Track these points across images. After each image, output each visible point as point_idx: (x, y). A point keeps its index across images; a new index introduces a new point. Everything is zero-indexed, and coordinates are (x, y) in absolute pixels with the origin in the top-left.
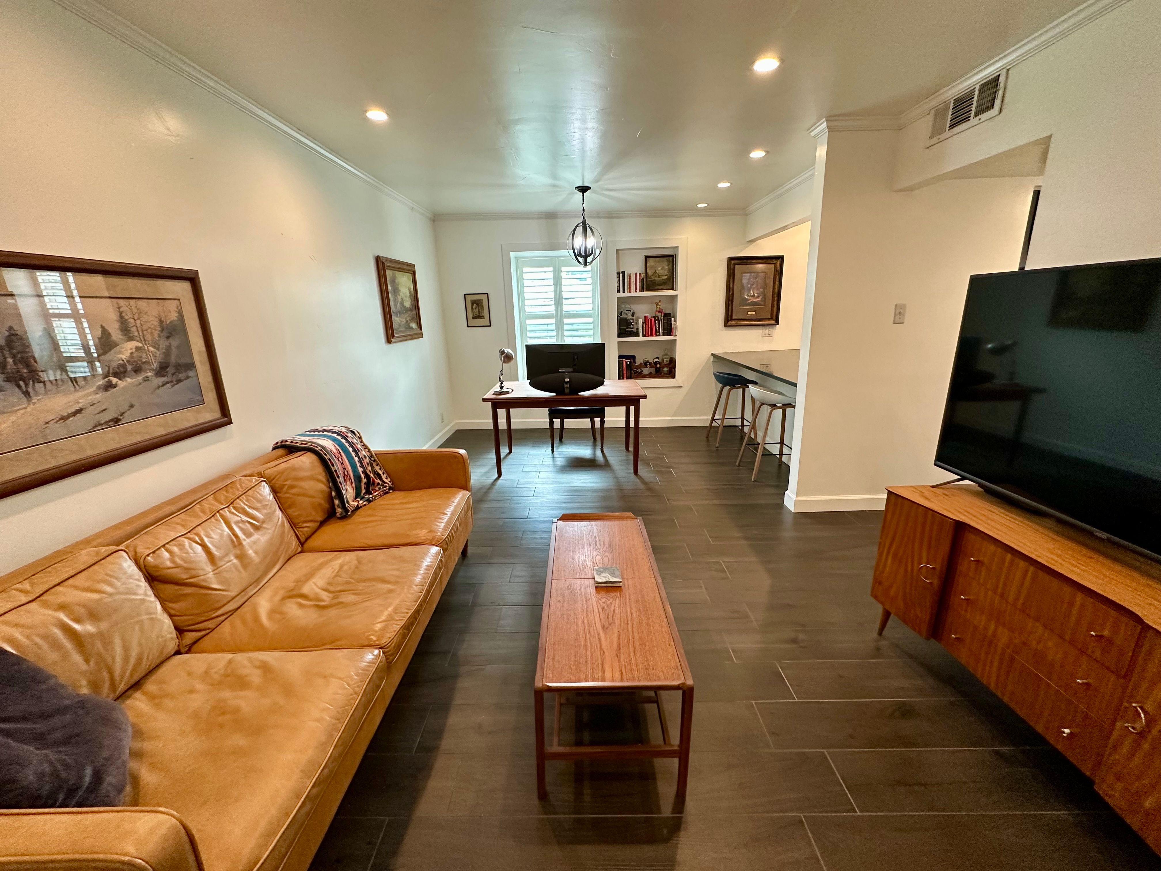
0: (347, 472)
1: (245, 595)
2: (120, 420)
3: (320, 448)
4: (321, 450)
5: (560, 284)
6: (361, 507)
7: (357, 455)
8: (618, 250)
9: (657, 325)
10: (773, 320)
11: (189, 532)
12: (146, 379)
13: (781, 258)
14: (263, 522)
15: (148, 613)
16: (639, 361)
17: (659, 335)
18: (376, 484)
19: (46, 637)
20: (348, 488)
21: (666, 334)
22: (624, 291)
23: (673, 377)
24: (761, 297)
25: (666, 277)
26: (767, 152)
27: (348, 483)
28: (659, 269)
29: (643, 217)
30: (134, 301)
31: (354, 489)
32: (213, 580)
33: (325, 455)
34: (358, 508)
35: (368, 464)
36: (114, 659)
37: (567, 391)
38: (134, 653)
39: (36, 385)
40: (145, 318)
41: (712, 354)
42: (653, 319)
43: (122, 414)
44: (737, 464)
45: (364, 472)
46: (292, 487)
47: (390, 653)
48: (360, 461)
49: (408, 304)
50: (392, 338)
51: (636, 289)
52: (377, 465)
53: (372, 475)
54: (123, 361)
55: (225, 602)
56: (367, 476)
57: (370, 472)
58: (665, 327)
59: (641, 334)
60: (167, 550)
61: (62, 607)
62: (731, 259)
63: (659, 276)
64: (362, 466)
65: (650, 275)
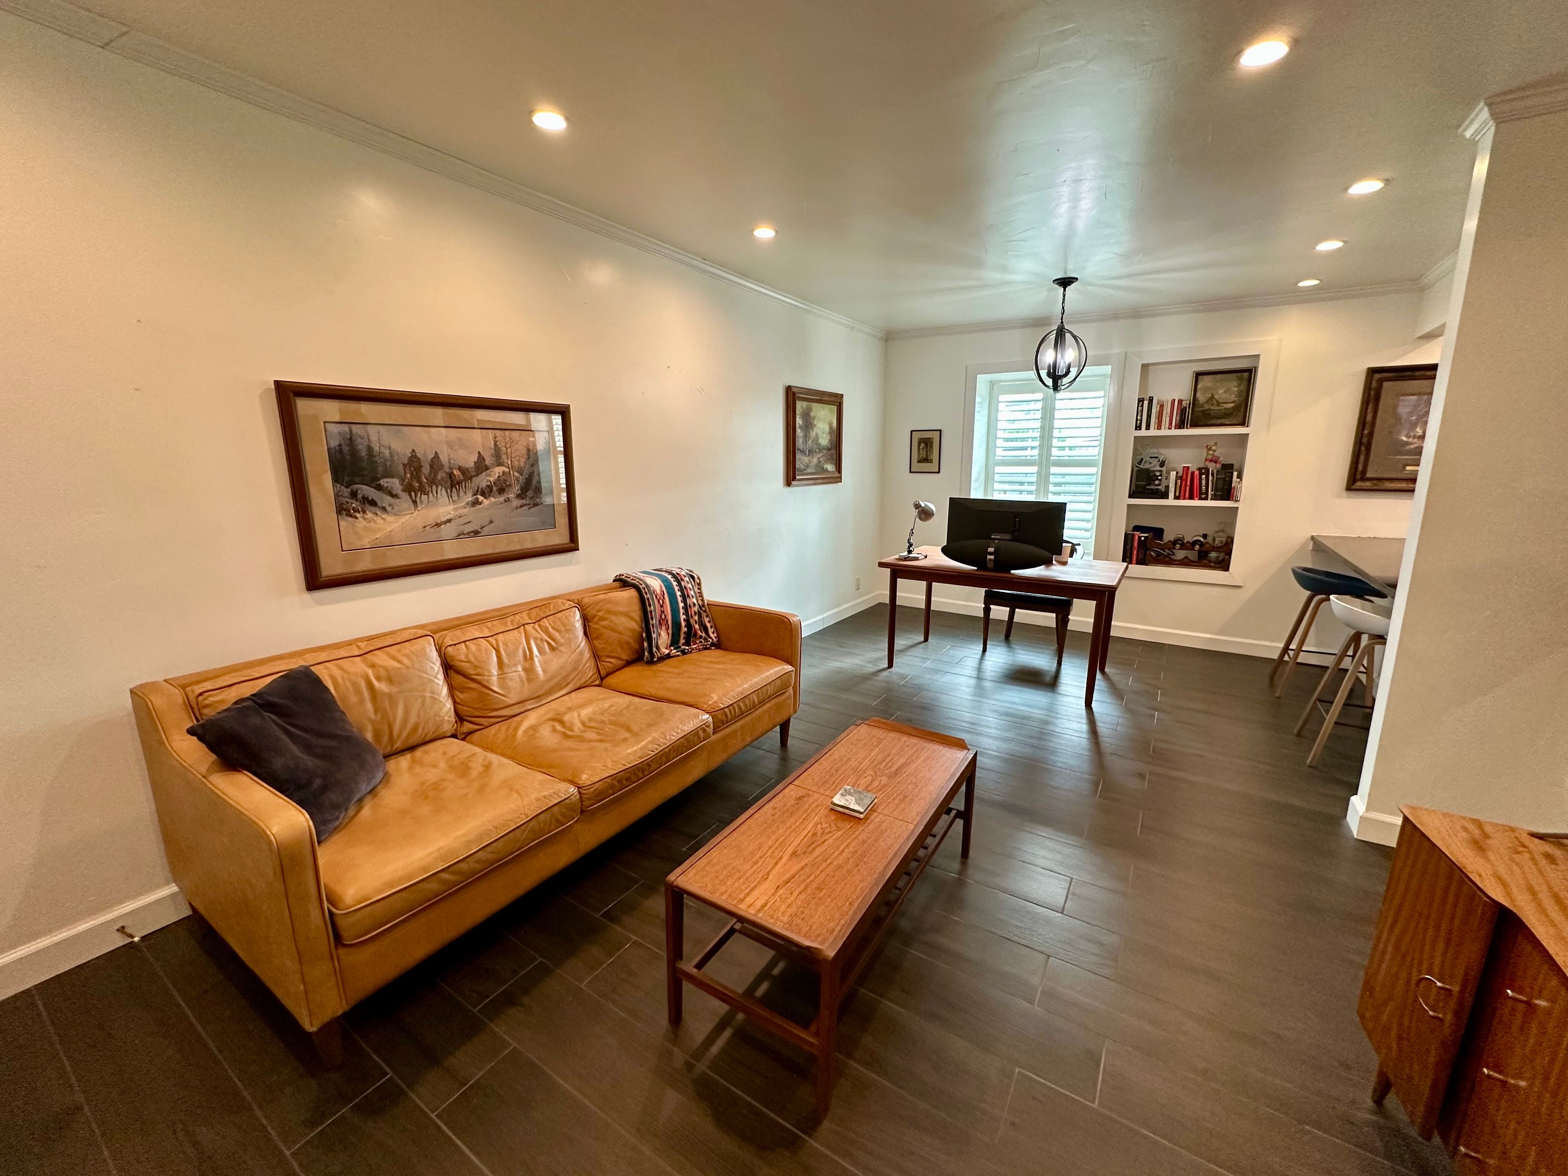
0: (665, 616)
1: (523, 706)
2: (480, 532)
3: (644, 586)
4: (644, 589)
5: (1052, 418)
6: (673, 657)
7: (684, 601)
8: (1145, 367)
9: (1204, 482)
11: (492, 636)
12: (507, 500)
14: (562, 645)
15: (432, 692)
16: (1168, 537)
17: (1206, 499)
18: (698, 637)
19: (355, 685)
20: (662, 633)
21: (1219, 497)
22: (1148, 428)
23: (1226, 568)
25: (1232, 405)
26: (1387, 181)
27: (664, 628)
28: (1221, 392)
29: (1193, 312)
30: (509, 432)
31: (670, 635)
32: (495, 683)
33: (646, 593)
34: (668, 656)
35: (695, 613)
36: (395, 718)
37: (990, 565)
38: (413, 719)
39: (423, 496)
40: (516, 447)
41: (1312, 538)
42: (1197, 473)
43: (482, 528)
44: (1296, 731)
45: (687, 621)
46: (603, 619)
47: (586, 796)
48: (686, 608)
49: (824, 441)
50: (793, 480)
51: (1171, 424)
52: (707, 617)
53: (697, 626)
54: (491, 482)
55: (502, 706)
56: (689, 625)
57: (696, 623)
58: (1220, 486)
59: (1172, 495)
60: (467, 647)
61: (373, 666)
62: (1373, 372)
63: (1218, 404)
64: (686, 613)
65: (1201, 403)
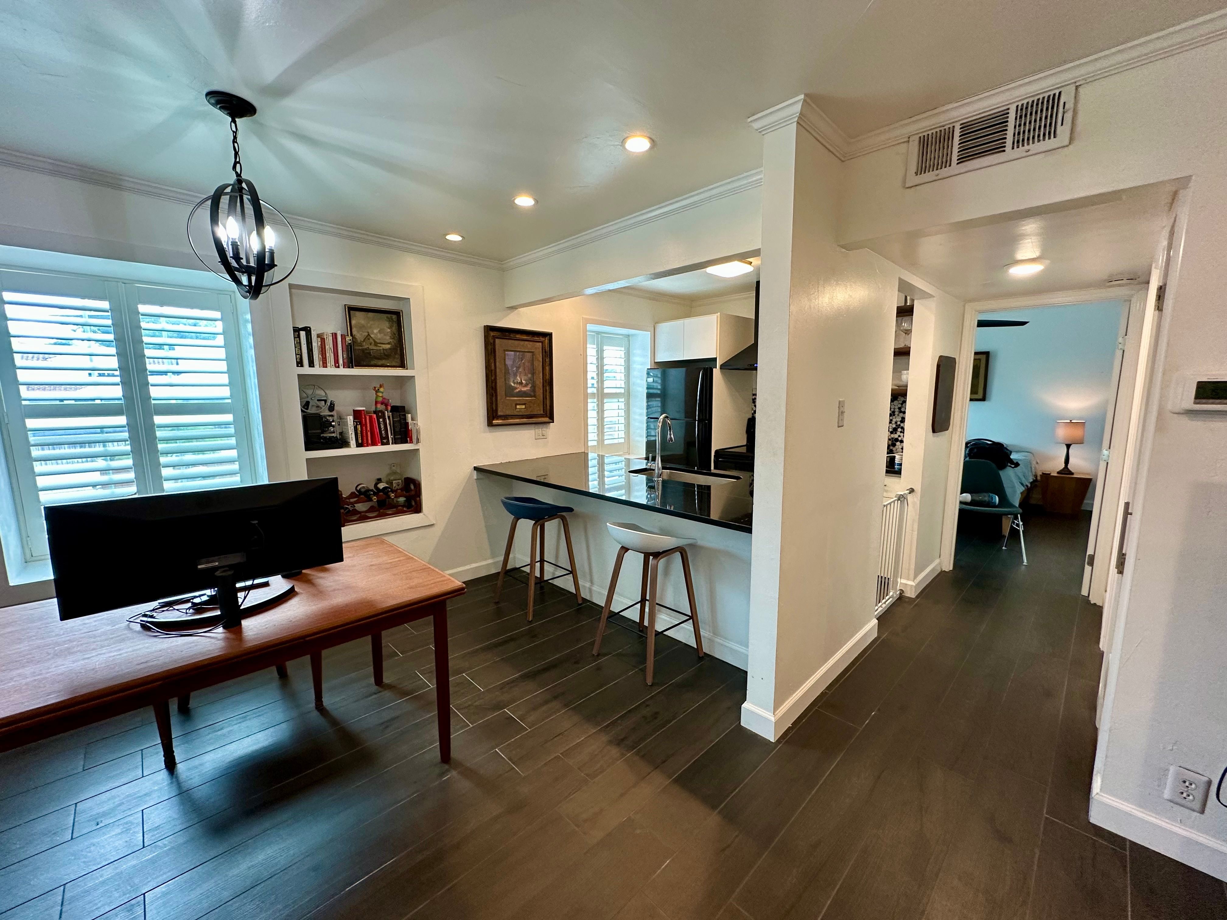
8: (291, 287)
9: (382, 426)
10: (546, 416)
13: (550, 335)
17: (388, 443)
21: (399, 441)
22: (311, 364)
23: (417, 509)
24: (530, 385)
25: (388, 346)
28: (375, 331)
41: (476, 468)
42: (375, 416)
51: (338, 361)
58: (397, 429)
59: (353, 442)
62: (489, 330)
63: (376, 344)
65: (359, 342)
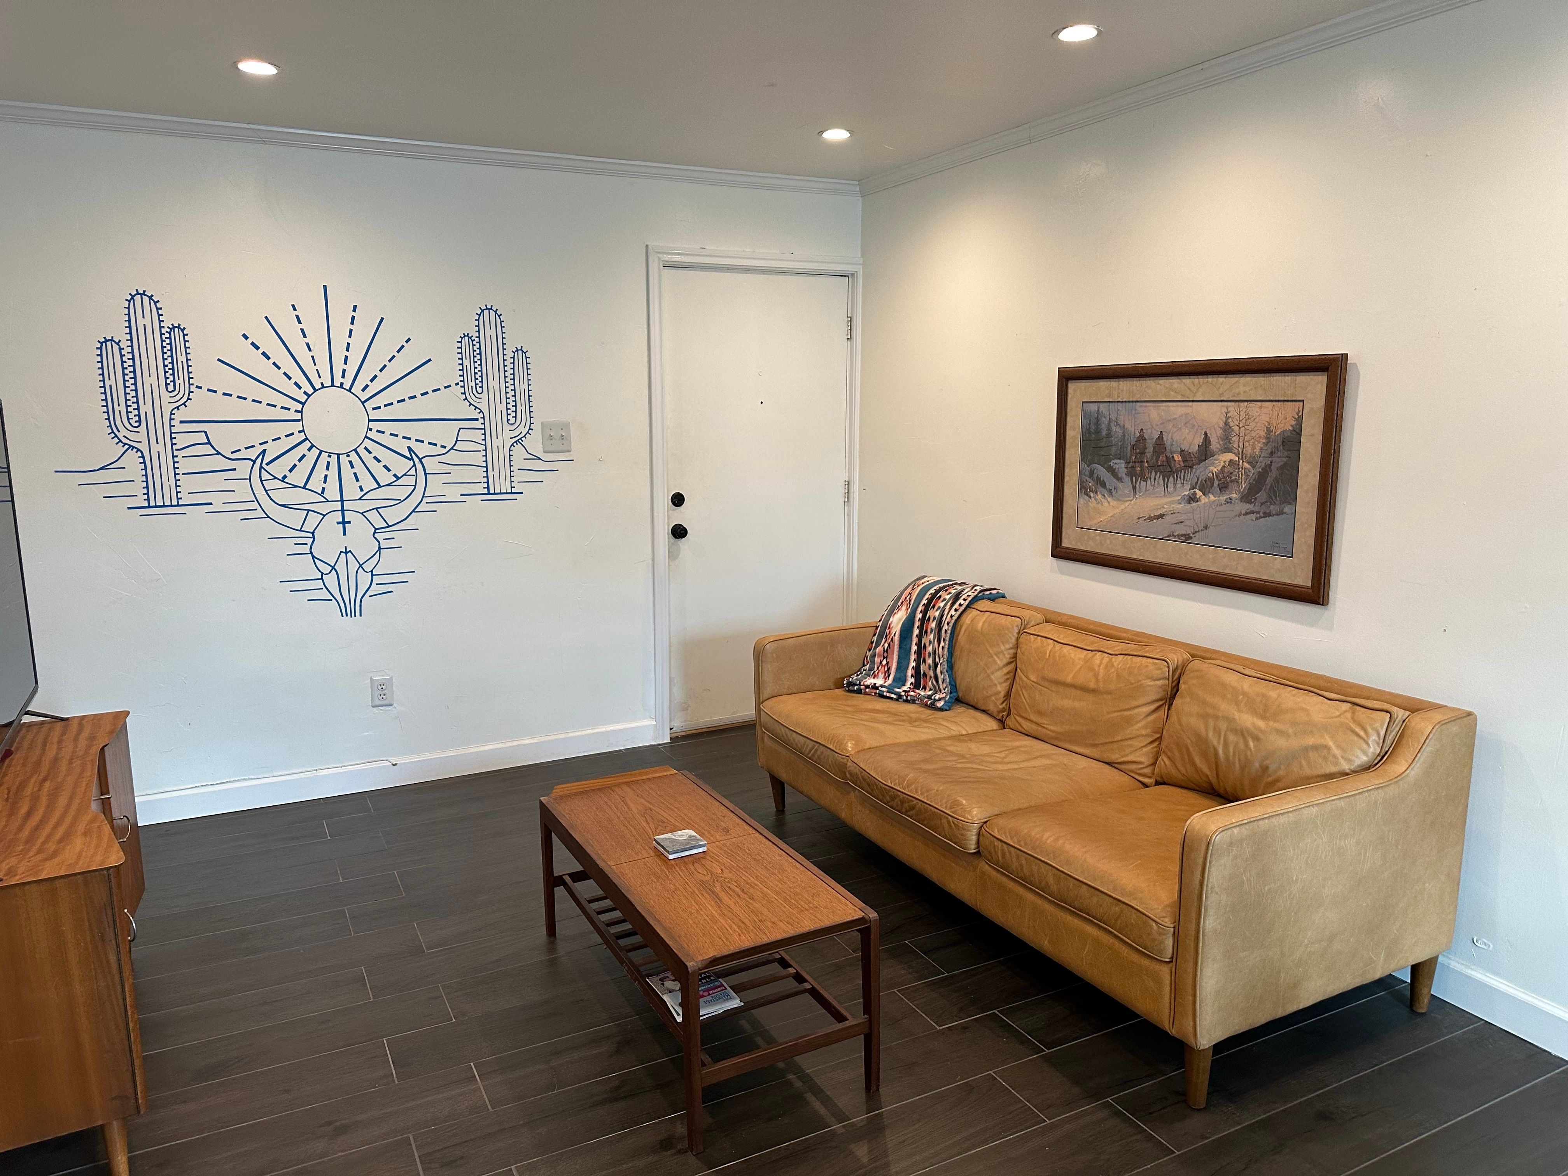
12: (1229, 501)
40: (1252, 425)
43: (1195, 532)
54: (1213, 474)
